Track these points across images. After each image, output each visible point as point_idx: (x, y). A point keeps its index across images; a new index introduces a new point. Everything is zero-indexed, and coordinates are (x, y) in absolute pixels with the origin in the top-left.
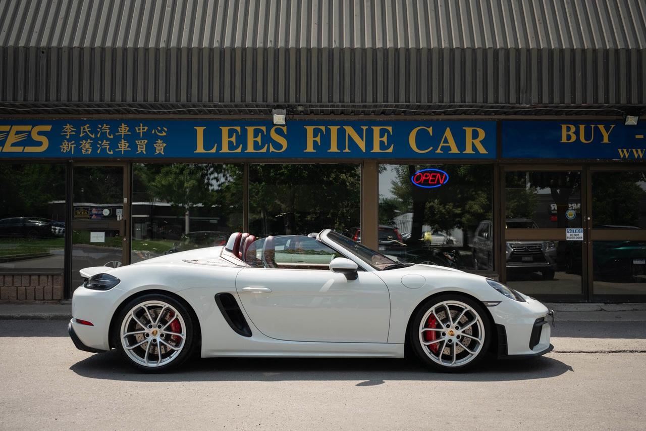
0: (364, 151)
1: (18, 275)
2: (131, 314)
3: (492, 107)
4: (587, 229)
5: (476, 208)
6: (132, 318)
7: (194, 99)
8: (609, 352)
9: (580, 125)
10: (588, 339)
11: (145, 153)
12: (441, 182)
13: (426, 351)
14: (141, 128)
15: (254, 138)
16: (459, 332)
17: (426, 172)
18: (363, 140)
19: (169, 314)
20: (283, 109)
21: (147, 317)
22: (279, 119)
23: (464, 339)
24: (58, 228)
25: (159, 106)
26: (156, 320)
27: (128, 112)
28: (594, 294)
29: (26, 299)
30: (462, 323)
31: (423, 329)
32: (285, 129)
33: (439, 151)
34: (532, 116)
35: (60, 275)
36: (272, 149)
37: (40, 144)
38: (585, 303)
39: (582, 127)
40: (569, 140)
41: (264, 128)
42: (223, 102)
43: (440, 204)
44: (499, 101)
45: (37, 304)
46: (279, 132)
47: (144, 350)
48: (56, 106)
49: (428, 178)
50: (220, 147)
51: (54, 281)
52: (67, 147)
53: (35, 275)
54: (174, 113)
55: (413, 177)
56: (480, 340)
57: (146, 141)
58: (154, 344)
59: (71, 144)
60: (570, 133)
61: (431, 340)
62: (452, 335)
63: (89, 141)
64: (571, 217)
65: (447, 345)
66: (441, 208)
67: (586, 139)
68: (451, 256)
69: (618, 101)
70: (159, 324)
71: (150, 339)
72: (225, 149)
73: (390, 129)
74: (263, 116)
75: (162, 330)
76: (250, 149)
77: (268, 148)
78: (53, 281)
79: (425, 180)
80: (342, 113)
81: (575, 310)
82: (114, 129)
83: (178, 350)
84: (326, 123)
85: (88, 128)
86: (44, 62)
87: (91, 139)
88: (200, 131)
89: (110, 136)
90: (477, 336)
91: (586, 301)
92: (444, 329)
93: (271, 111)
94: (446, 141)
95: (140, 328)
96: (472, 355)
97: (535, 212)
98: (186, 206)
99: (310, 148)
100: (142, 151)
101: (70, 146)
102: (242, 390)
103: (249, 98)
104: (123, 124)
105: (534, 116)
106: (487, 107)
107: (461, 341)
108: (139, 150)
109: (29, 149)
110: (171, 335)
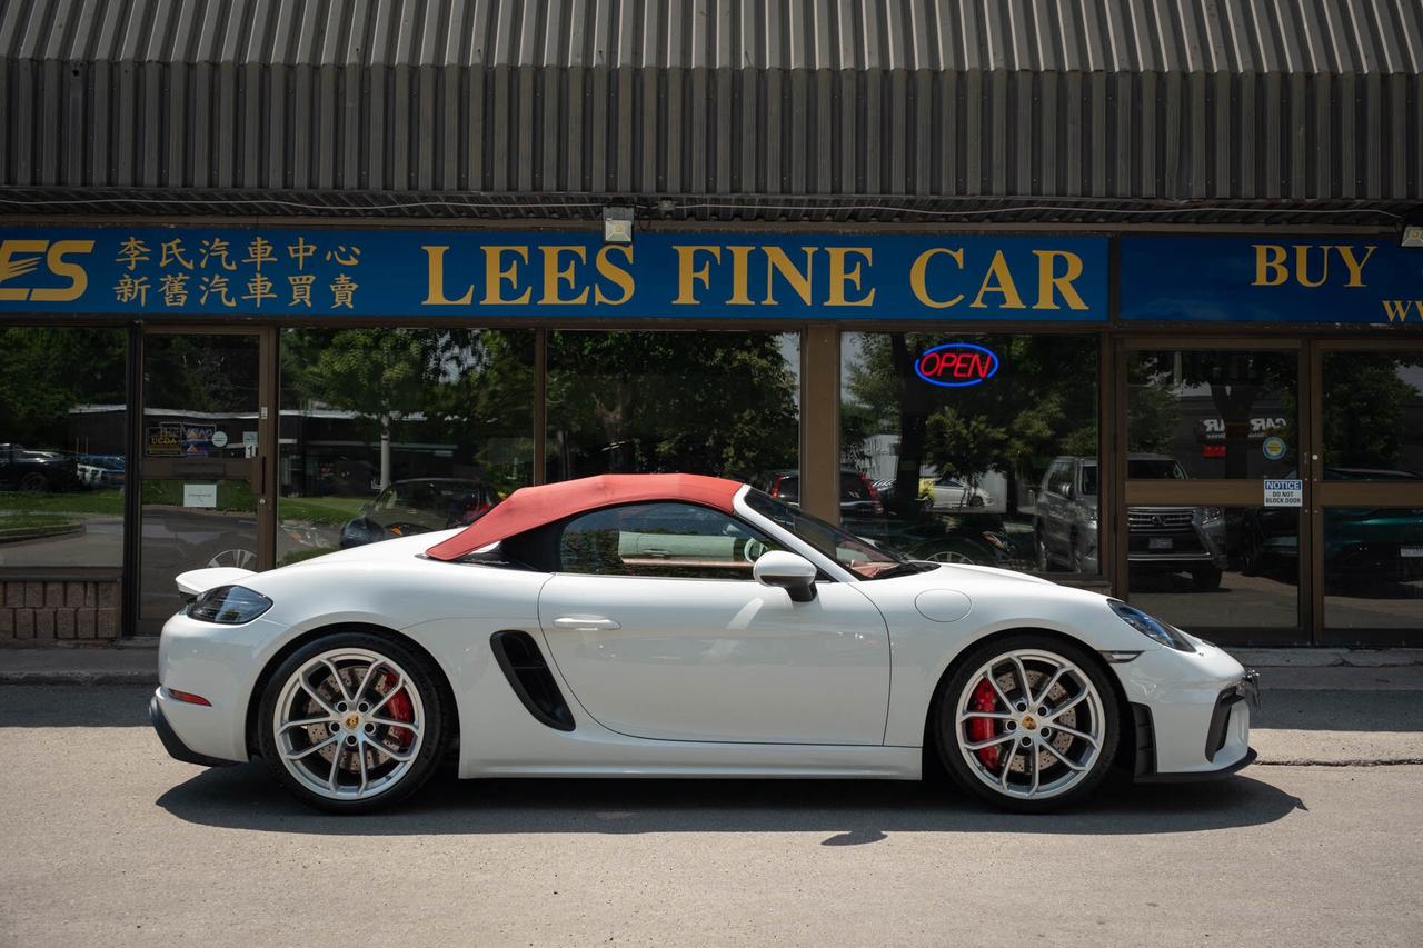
0: (809, 304)
1: (16, 581)
2: (298, 680)
3: (1101, 205)
4: (1311, 479)
5: (1040, 427)
6: (301, 688)
7: (425, 183)
8: (1375, 763)
9: (1298, 247)
10: (1324, 732)
11: (309, 304)
12: (982, 375)
13: (972, 763)
14: (301, 247)
15: (560, 271)
16: (1047, 721)
17: (948, 350)
18: (806, 279)
19: (384, 678)
20: (628, 207)
21: (333, 685)
22: (617, 229)
23: (1058, 738)
24: (90, 468)
25: (344, 198)
26: (355, 693)
27: (273, 210)
28: (1326, 626)
29: (35, 636)
30: (1053, 699)
31: (964, 713)
32: (629, 252)
33: (978, 304)
34: (1190, 226)
35: (113, 581)
36: (599, 298)
37: (66, 282)
38: (1307, 647)
39: (1302, 252)
40: (1272, 281)
41: (581, 250)
42: (492, 190)
43: (958, 418)
44: (1119, 191)
45: (62, 648)
46: (616, 258)
47: (326, 761)
48: (107, 196)
49: (953, 364)
50: (481, 293)
51: (101, 596)
52: (129, 290)
53: (56, 581)
54: (378, 214)
55: (918, 361)
56: (1095, 738)
57: (312, 278)
58: (350, 747)
59: (140, 284)
60: (1274, 264)
61: (982, 739)
62: (1032, 727)
63: (181, 276)
64: (1274, 453)
65: (1020, 751)
66: (960, 427)
67: (1310, 277)
68: (1001, 539)
69: (1386, 193)
70: (363, 701)
71: (341, 736)
72: (493, 297)
73: (867, 252)
74: (579, 223)
75: (370, 716)
76: (551, 297)
77: (591, 296)
78: (97, 594)
79: (944, 368)
80: (761, 216)
81: (1284, 663)
82: (238, 249)
83: (405, 762)
84: (725, 240)
85: (178, 246)
86: (76, 95)
87: (186, 271)
88: (436, 254)
89: (230, 264)
90: (1087, 731)
91: (1309, 644)
92: (1014, 714)
93: (599, 212)
94: (994, 281)
95: (319, 710)
96: (1077, 772)
97: (1172, 437)
98: (385, 421)
99: (686, 296)
100: (302, 300)
101: (136, 287)
102: (558, 855)
103: (549, 182)
104: (259, 239)
105: (1195, 226)
106: (1090, 205)
107: (1050, 741)
108: (295, 297)
109: (42, 295)
110: (388, 726)
